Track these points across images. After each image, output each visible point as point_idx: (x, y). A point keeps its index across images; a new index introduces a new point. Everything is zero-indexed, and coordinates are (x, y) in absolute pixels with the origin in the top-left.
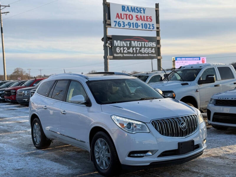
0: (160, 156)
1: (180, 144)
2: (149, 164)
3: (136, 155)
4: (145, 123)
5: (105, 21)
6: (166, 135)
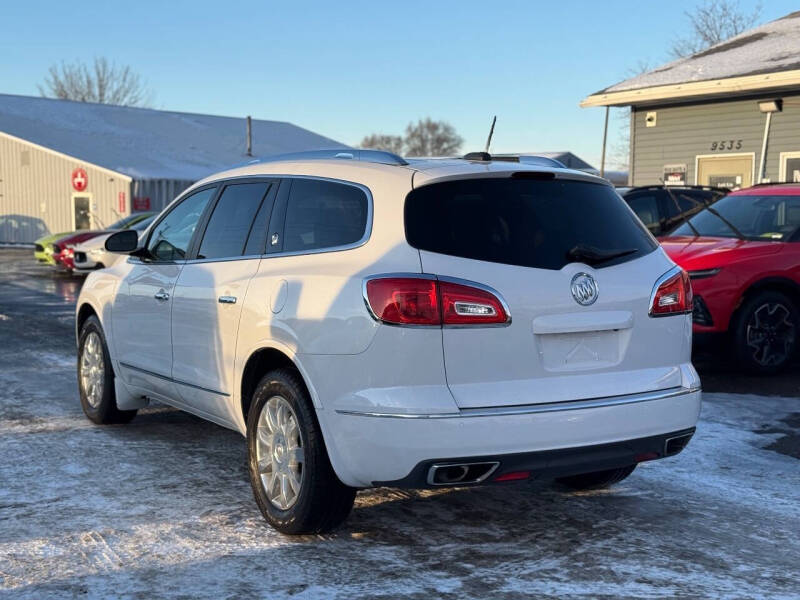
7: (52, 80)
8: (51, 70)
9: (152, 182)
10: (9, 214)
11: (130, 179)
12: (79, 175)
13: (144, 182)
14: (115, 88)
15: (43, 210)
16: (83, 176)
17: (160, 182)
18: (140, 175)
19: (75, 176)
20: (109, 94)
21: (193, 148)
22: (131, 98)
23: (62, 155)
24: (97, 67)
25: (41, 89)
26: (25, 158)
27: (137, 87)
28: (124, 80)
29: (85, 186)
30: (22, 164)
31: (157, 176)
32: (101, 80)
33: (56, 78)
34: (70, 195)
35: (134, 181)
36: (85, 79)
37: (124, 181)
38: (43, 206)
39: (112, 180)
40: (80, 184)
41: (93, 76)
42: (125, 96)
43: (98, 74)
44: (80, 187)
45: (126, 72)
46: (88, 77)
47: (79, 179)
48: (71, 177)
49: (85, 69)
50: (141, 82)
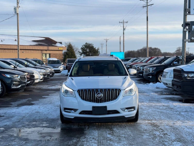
0: (80, 113)
1: (93, 107)
2: (73, 118)
3: (67, 110)
4: (73, 91)
5: (185, 10)
6: (85, 100)
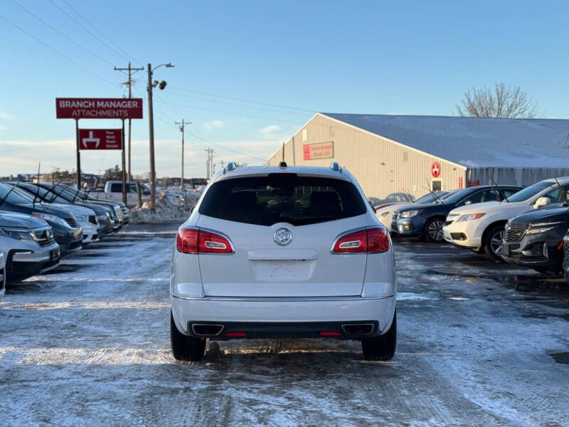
7: (466, 101)
8: (466, 95)
9: (482, 170)
10: (396, 192)
11: (465, 168)
12: (436, 166)
13: (475, 170)
14: (510, 103)
15: (414, 190)
16: (438, 167)
17: (487, 169)
18: (473, 165)
19: (433, 167)
20: (505, 108)
21: (526, 144)
22: (520, 109)
23: (426, 154)
24: (497, 90)
25: (459, 108)
26: (405, 157)
27: (526, 101)
28: (516, 97)
29: (439, 174)
30: (404, 160)
31: (485, 166)
32: (499, 99)
33: (469, 100)
34: (430, 180)
35: (468, 170)
36: (488, 99)
37: (462, 169)
38: (415, 187)
39: (455, 169)
40: (436, 172)
41: (495, 96)
42: (516, 108)
43: (498, 94)
44: (436, 174)
45: (517, 92)
46: (491, 97)
47: (436, 169)
48: (431, 168)
49: (489, 93)
50: (528, 97)
